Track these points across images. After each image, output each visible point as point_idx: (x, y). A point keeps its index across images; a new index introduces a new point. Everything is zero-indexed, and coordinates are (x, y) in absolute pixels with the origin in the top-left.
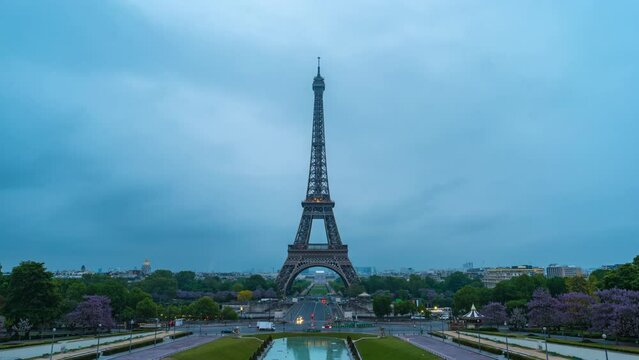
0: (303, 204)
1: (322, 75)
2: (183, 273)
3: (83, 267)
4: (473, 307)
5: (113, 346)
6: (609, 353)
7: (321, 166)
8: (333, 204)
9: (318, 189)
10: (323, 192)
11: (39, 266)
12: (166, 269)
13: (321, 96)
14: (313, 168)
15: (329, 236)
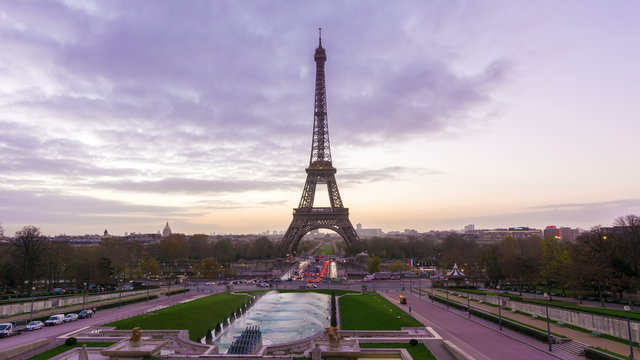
0: (307, 170)
1: (323, 47)
2: (196, 237)
3: (106, 232)
4: (455, 266)
5: (105, 303)
6: (549, 309)
7: (323, 134)
8: (335, 170)
9: (321, 156)
10: (326, 159)
11: (35, 230)
12: (180, 233)
13: (322, 66)
14: (316, 137)
15: (332, 200)
